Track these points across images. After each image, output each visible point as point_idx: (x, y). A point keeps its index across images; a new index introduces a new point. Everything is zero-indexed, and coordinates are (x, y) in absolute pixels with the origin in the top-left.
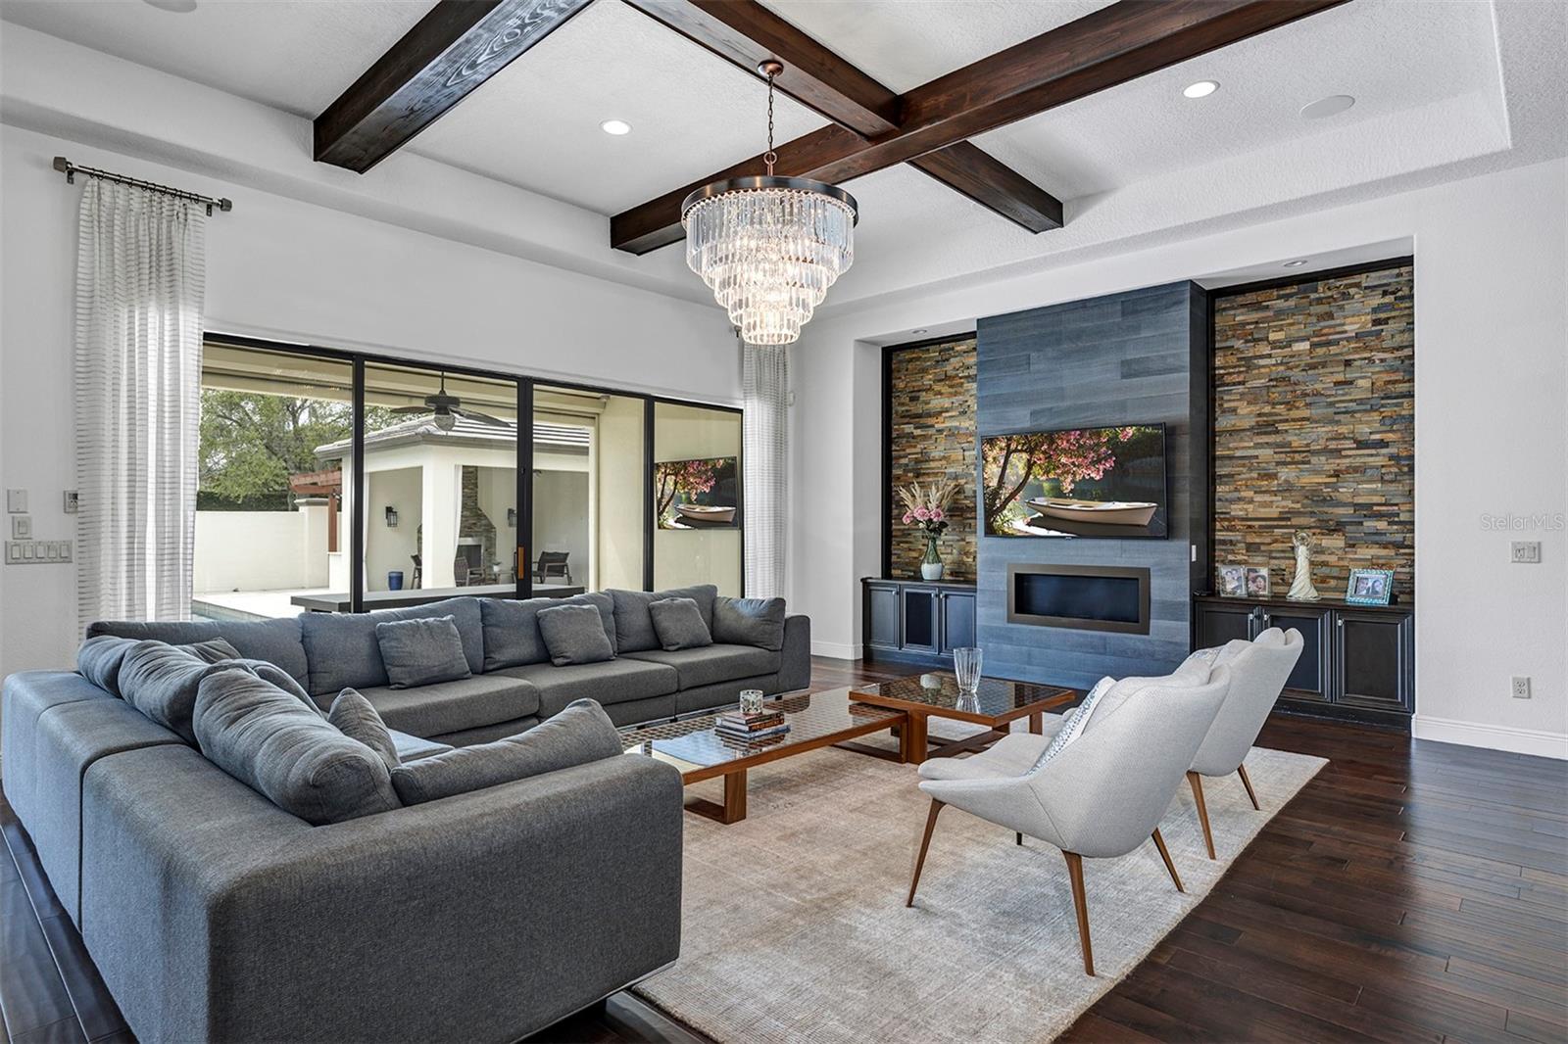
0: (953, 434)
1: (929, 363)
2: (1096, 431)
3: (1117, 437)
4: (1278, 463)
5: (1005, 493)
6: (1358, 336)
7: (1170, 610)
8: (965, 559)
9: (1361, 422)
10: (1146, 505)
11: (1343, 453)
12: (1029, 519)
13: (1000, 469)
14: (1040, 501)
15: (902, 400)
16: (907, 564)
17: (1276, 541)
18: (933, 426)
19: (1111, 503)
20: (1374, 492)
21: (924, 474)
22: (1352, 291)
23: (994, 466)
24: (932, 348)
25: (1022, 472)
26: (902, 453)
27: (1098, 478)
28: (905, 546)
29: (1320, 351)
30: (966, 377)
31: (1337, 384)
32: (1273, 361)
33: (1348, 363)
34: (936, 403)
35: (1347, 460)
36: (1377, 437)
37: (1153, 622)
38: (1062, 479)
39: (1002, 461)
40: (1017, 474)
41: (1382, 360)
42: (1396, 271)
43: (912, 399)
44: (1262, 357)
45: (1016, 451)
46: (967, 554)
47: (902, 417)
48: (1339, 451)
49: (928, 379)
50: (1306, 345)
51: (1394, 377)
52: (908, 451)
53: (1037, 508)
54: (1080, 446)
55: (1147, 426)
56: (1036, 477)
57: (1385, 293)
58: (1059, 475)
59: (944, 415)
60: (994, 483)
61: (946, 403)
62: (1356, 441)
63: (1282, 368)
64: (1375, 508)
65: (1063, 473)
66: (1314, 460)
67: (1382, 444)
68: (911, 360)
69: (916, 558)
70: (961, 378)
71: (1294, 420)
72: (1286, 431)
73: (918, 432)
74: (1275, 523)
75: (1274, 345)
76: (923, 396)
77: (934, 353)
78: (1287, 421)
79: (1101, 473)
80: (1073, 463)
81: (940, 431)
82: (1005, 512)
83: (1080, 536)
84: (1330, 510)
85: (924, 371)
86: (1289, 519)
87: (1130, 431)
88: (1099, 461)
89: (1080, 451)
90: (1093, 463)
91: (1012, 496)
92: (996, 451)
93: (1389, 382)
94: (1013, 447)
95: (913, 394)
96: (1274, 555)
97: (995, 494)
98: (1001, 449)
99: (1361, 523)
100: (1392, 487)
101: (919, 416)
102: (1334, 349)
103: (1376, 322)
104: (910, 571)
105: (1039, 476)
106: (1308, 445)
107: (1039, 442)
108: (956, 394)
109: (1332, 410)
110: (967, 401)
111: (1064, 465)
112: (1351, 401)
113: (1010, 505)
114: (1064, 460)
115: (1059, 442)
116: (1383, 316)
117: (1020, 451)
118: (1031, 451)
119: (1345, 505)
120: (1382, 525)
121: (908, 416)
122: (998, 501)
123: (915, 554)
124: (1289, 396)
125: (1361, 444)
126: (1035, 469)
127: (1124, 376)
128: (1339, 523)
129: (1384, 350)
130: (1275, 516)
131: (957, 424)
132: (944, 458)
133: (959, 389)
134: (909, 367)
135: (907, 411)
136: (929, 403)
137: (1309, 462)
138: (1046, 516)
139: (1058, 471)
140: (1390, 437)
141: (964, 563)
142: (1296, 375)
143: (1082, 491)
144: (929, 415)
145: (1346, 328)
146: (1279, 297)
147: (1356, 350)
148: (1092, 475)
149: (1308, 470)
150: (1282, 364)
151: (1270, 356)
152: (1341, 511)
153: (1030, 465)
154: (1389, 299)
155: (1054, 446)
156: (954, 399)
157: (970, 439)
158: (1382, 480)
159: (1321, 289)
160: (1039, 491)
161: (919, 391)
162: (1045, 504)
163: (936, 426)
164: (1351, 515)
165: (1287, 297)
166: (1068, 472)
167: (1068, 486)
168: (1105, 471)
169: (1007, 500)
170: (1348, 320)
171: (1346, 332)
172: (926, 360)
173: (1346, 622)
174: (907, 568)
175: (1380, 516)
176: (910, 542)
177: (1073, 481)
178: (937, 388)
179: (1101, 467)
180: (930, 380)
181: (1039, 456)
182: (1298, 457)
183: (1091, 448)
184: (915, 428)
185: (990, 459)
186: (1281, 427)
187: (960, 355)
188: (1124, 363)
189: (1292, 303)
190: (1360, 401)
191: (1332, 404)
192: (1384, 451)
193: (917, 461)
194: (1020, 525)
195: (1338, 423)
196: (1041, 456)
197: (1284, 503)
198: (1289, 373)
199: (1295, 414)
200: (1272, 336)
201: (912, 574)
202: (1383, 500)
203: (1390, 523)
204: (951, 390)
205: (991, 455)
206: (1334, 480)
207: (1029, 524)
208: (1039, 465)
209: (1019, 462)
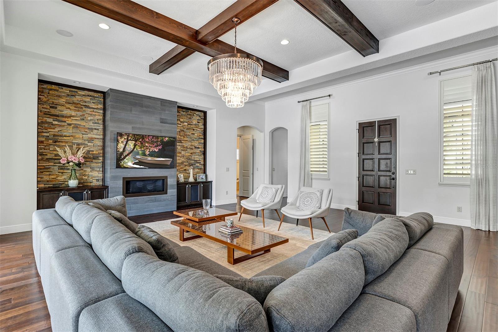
0: (76, 127)
1: (63, 94)
2: (157, 137)
3: (163, 140)
4: (181, 150)
5: (125, 154)
6: (195, 125)
7: (172, 186)
8: (84, 177)
9: (195, 143)
10: (169, 159)
11: (193, 149)
12: (134, 162)
13: (124, 146)
14: (138, 157)
15: (45, 106)
16: (48, 181)
17: (181, 168)
18: (65, 122)
19: (160, 159)
20: (197, 157)
21: (60, 142)
22: (195, 114)
23: (122, 144)
24: (64, 88)
25: (132, 147)
26: (44, 131)
27: (157, 151)
28: (48, 173)
29: (189, 126)
30: (84, 105)
31: (192, 134)
32: (181, 126)
33: (194, 130)
34: (66, 112)
35: (193, 151)
36: (198, 146)
37: (168, 191)
38: (146, 150)
39: (125, 143)
40: (130, 148)
41: (199, 130)
42: (201, 113)
43: (51, 107)
44: (179, 124)
45: (130, 140)
46: (85, 175)
47: (44, 114)
48: (192, 149)
49: (62, 101)
50: (186, 124)
51: (200, 134)
52: (49, 130)
53: (137, 159)
54: (152, 141)
55: (171, 138)
56: (137, 149)
57: (199, 117)
58: (145, 149)
59: (71, 118)
60: (121, 150)
61: (73, 113)
62: (195, 147)
63: (182, 128)
64: (198, 161)
65: (146, 149)
66: (188, 150)
67: (198, 148)
68: (51, 90)
69: (54, 178)
70: (81, 105)
71: (185, 140)
72: (183, 143)
73: (56, 123)
74: (181, 164)
75: (181, 122)
76: (59, 108)
77: (66, 91)
78: (183, 140)
79: (158, 150)
80: (150, 146)
81: (70, 125)
82: (125, 160)
83: (150, 168)
84: (190, 161)
85: (59, 96)
86: (183, 163)
87: (167, 139)
88: (157, 146)
89: (152, 142)
90: (156, 146)
91: (128, 155)
92: (123, 139)
93: (200, 135)
94: (129, 138)
95: (53, 105)
96: (181, 172)
97: (122, 154)
98: (125, 139)
99: (195, 164)
100: (200, 157)
101: (58, 116)
102: (192, 126)
103: (198, 122)
104: (51, 184)
105: (138, 149)
106: (187, 147)
107: (138, 138)
108: (78, 111)
109: (191, 139)
110: (84, 115)
111: (147, 146)
112: (194, 138)
113: (127, 158)
114: (147, 145)
115: (146, 139)
116: (199, 121)
117: (132, 140)
118: (136, 141)
119: (193, 160)
120: (198, 165)
121: (49, 114)
122: (122, 156)
123: (53, 177)
124: (184, 135)
125: (195, 148)
126: (137, 147)
127: (161, 123)
128: (192, 164)
129: (199, 129)
130: (181, 162)
131: (80, 123)
132: (72, 136)
133: (80, 109)
134: (50, 92)
135: (49, 112)
136: (63, 111)
137: (187, 150)
138: (140, 162)
139: (144, 148)
140: (200, 147)
141: (82, 179)
142: (185, 130)
143: (152, 154)
144: (63, 116)
145: (193, 122)
146: (182, 111)
147: (195, 127)
148: (155, 150)
149: (187, 152)
150: (182, 127)
151: (180, 124)
152: (192, 161)
153: (135, 145)
154: (200, 118)
155: (144, 140)
156: (78, 113)
157: (86, 130)
158: (199, 156)
159: (189, 112)
160: (138, 154)
161: (57, 105)
162: (140, 158)
163: (67, 122)
164: (194, 163)
165: (183, 112)
166: (148, 149)
167: (147, 153)
168: (159, 149)
169: (126, 156)
170: (194, 120)
171: (193, 123)
172: (61, 92)
173: (191, 186)
174: (48, 183)
175: (198, 163)
176: (51, 172)
177: (149, 151)
178: (68, 106)
179: (158, 148)
180: (64, 101)
181: (138, 143)
182: (185, 149)
183: (155, 142)
184: (53, 121)
185: (120, 142)
186: (182, 141)
187: (81, 96)
188: (161, 118)
189: (184, 113)
190: (196, 138)
191: (191, 138)
192: (199, 149)
193: (54, 135)
194: (130, 164)
195: (192, 142)
196: (139, 143)
197: (182, 159)
198: (183, 129)
199: (185, 139)
200: (181, 120)
201: (52, 185)
202: (198, 160)
203: (200, 164)
204: (75, 108)
205: (120, 141)
206: (191, 155)
207: (133, 164)
208: (138, 145)
209: (131, 144)
